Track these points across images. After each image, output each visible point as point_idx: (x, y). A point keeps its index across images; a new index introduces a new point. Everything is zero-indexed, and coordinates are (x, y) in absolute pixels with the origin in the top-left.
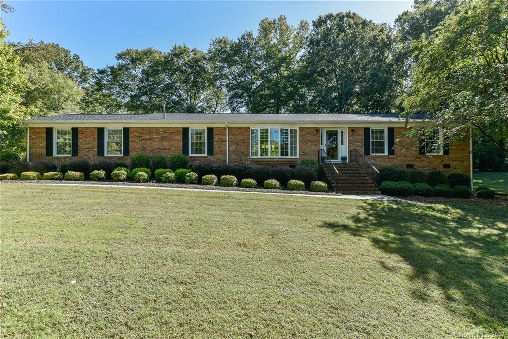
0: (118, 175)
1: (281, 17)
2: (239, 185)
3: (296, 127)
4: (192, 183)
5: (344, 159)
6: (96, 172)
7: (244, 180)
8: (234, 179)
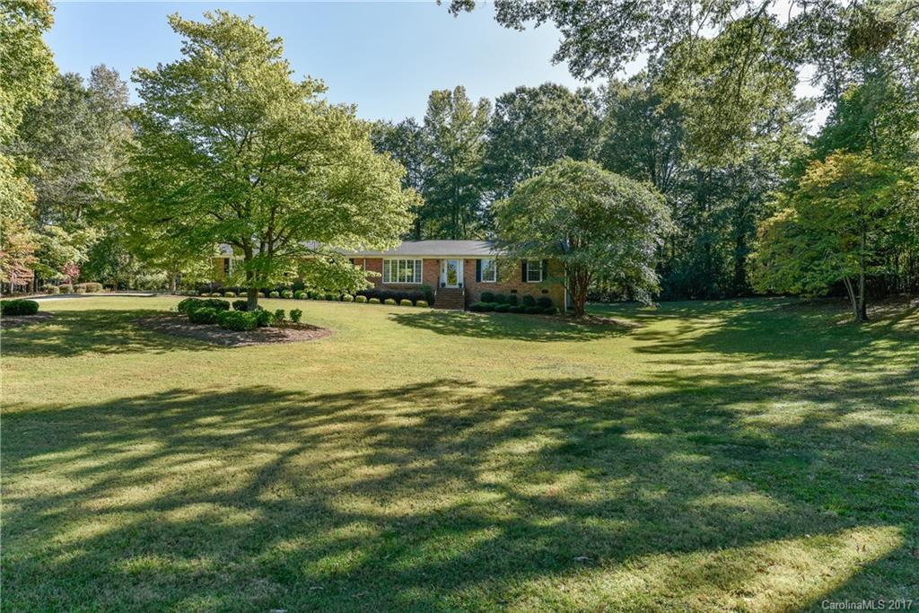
0: (288, 295)
1: (458, 88)
2: (368, 302)
3: (421, 259)
4: (322, 299)
5: (460, 285)
6: (274, 293)
7: (371, 299)
8: (365, 298)
